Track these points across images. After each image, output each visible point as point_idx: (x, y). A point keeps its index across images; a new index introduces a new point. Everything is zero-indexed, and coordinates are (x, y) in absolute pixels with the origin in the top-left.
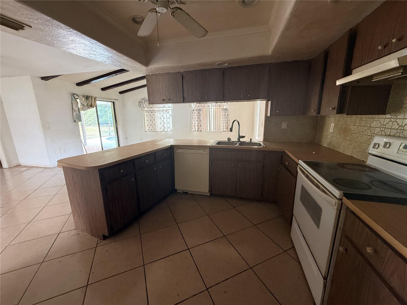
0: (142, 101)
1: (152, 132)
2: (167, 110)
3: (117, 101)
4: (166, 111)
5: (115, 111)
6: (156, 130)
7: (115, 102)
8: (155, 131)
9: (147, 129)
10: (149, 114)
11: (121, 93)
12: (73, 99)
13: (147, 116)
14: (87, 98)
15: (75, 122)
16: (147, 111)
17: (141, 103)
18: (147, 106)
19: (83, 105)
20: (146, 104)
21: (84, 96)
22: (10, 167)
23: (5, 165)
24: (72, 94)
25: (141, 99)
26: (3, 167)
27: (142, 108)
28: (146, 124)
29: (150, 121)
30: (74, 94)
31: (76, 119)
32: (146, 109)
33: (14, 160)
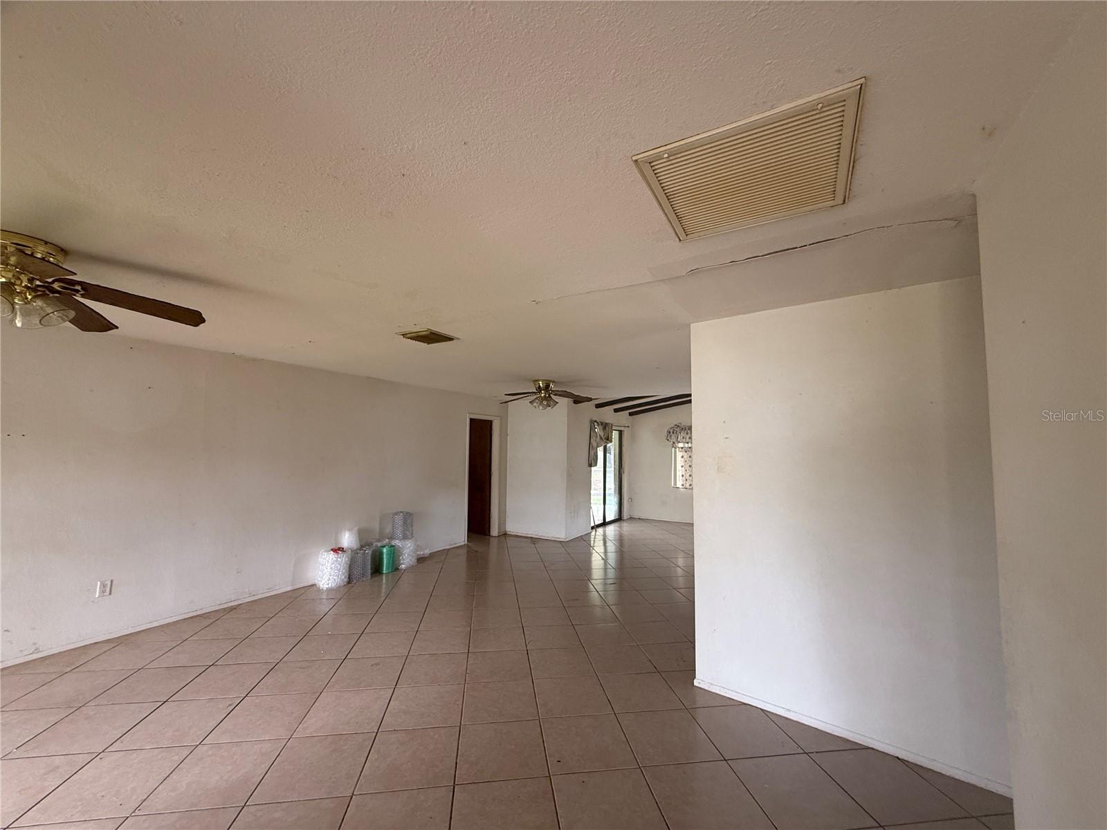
0: (675, 429)
5: (622, 446)
7: (624, 431)
9: (682, 483)
11: (631, 414)
12: (592, 429)
13: (682, 457)
14: (605, 426)
15: (590, 466)
16: (682, 448)
17: (673, 433)
18: (684, 440)
19: (601, 438)
20: (683, 434)
21: (602, 424)
22: (499, 536)
23: (494, 531)
24: (593, 422)
25: (672, 426)
26: (491, 534)
27: (674, 443)
28: (679, 473)
29: (688, 468)
30: (595, 421)
31: (593, 462)
32: (681, 445)
33: (502, 523)
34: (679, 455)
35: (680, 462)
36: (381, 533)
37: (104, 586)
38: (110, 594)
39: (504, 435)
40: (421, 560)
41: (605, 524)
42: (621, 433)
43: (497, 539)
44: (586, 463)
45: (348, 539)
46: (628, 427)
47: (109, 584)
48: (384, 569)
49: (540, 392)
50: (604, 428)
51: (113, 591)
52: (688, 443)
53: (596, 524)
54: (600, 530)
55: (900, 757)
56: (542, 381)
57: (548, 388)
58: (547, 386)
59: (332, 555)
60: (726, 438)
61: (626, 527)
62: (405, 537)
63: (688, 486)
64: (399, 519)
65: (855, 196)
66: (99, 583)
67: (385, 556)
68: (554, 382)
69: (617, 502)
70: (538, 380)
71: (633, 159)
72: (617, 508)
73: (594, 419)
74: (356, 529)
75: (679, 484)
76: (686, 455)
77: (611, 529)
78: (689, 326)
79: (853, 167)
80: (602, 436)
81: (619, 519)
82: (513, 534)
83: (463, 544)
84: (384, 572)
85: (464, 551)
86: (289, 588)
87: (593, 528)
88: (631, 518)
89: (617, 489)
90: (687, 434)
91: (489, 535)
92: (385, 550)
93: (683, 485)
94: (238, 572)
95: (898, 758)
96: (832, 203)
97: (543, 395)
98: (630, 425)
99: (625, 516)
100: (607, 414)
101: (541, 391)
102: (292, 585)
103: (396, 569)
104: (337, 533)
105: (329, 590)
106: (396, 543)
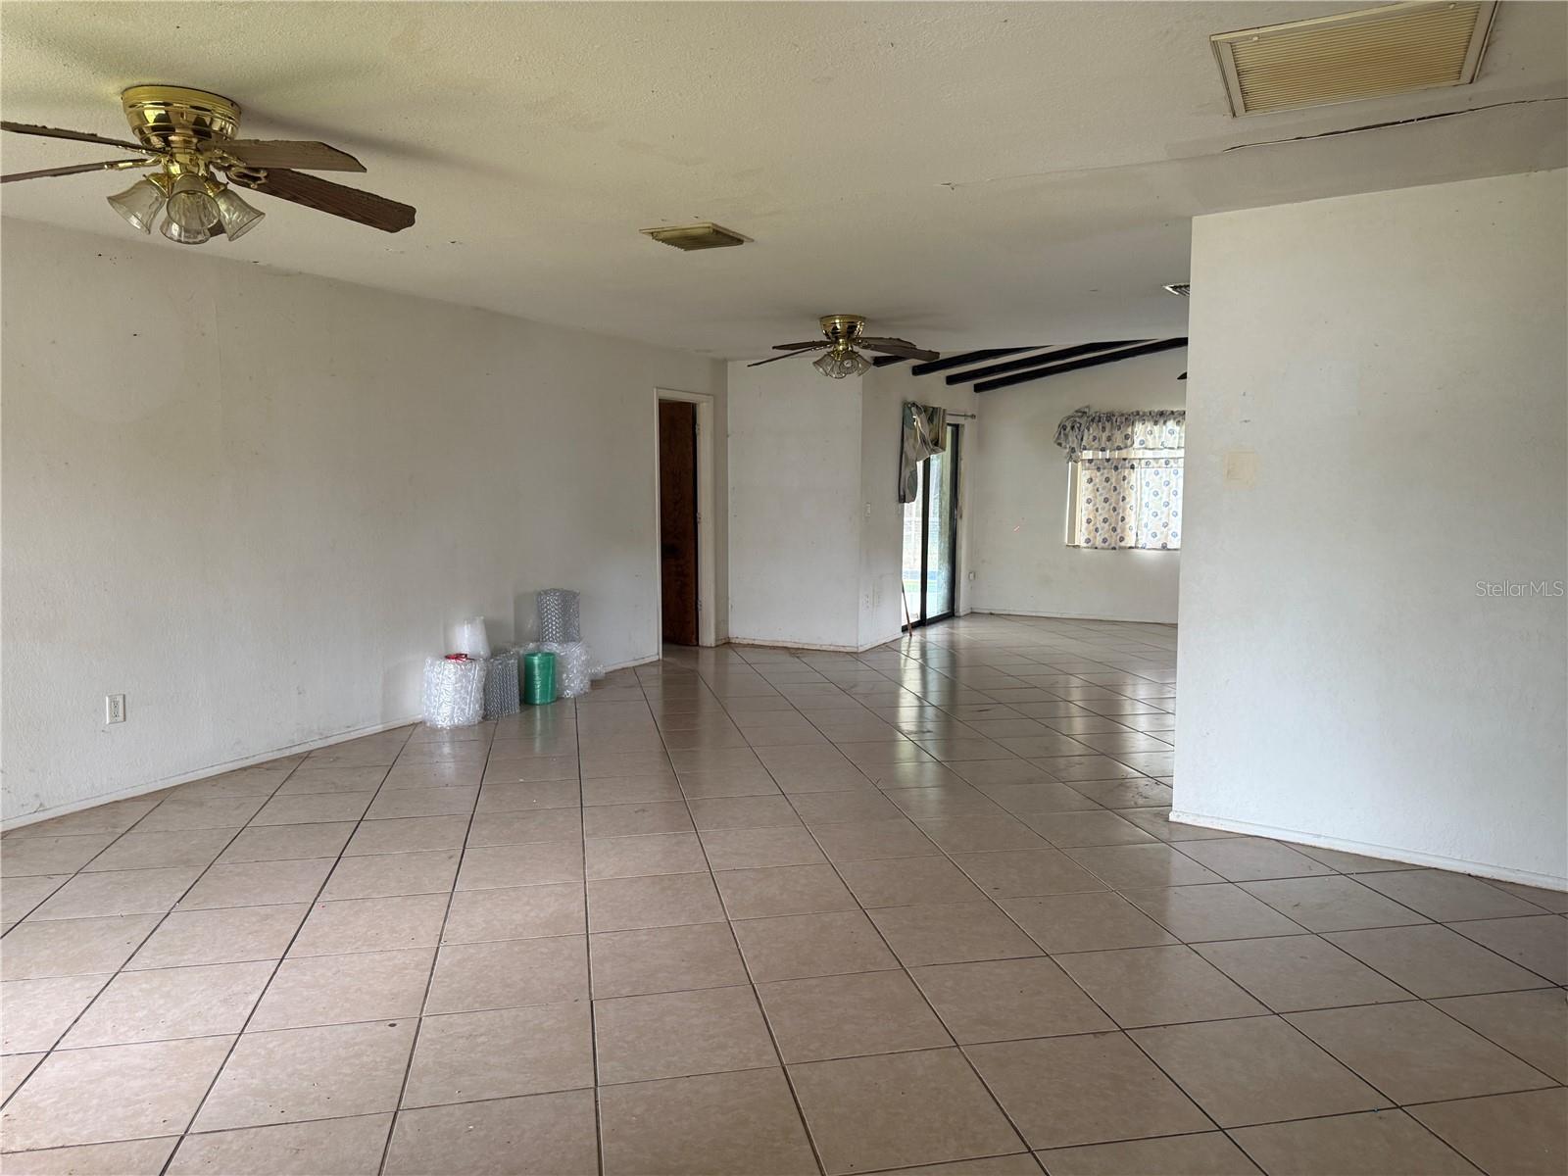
0: (1078, 419)
1: (1108, 549)
2: (1171, 461)
3: (970, 419)
4: (1167, 463)
5: (957, 460)
6: (1123, 544)
7: (963, 425)
8: (1121, 548)
9: (1086, 537)
10: (1102, 474)
11: (978, 388)
12: (906, 421)
13: (1090, 481)
14: (932, 414)
15: (902, 499)
16: (1090, 461)
17: (1073, 428)
18: (1096, 444)
19: (924, 441)
20: (1094, 430)
21: (926, 409)
22: (717, 646)
23: (708, 636)
24: (908, 407)
25: (1071, 412)
26: (700, 643)
27: (1073, 450)
28: (1082, 516)
29: (1100, 504)
30: (914, 404)
31: (907, 491)
32: (1088, 455)
33: (722, 621)
34: (1083, 475)
35: (1084, 491)
36: (518, 629)
37: (114, 704)
38: (125, 719)
39: (721, 436)
40: (596, 683)
41: (923, 622)
42: (956, 428)
43: (712, 653)
44: (893, 494)
45: (468, 638)
46: (973, 416)
47: (121, 701)
48: (538, 697)
49: (836, 342)
50: (930, 420)
51: (128, 715)
52: (1103, 450)
53: (912, 620)
54: (917, 635)
55: (1472, 874)
56: (842, 316)
57: (853, 332)
58: (852, 328)
59: (450, 666)
60: (1246, 421)
61: (964, 630)
62: (567, 637)
63: (1098, 542)
64: (552, 603)
65: (1487, 75)
66: (107, 698)
67: (537, 672)
68: (863, 319)
69: (946, 579)
70: (832, 317)
71: (1213, 39)
72: (946, 591)
73: (911, 399)
74: (479, 620)
75: (1080, 539)
76: (1098, 477)
77: (935, 634)
78: (1190, 219)
79: (1486, 51)
80: (927, 436)
81: (950, 615)
82: (745, 642)
83: (655, 658)
84: (538, 702)
85: (658, 671)
86: (379, 728)
87: (904, 629)
88: (973, 614)
89: (946, 551)
90: (1104, 429)
91: (698, 645)
92: (536, 660)
93: (1088, 541)
94: (300, 693)
95: (1469, 875)
96: (1455, 82)
97: (841, 348)
98: (975, 413)
99: (962, 607)
100: (934, 388)
101: (837, 338)
102: (382, 723)
103: (559, 698)
104: (447, 629)
105: (456, 730)
106: (554, 647)
